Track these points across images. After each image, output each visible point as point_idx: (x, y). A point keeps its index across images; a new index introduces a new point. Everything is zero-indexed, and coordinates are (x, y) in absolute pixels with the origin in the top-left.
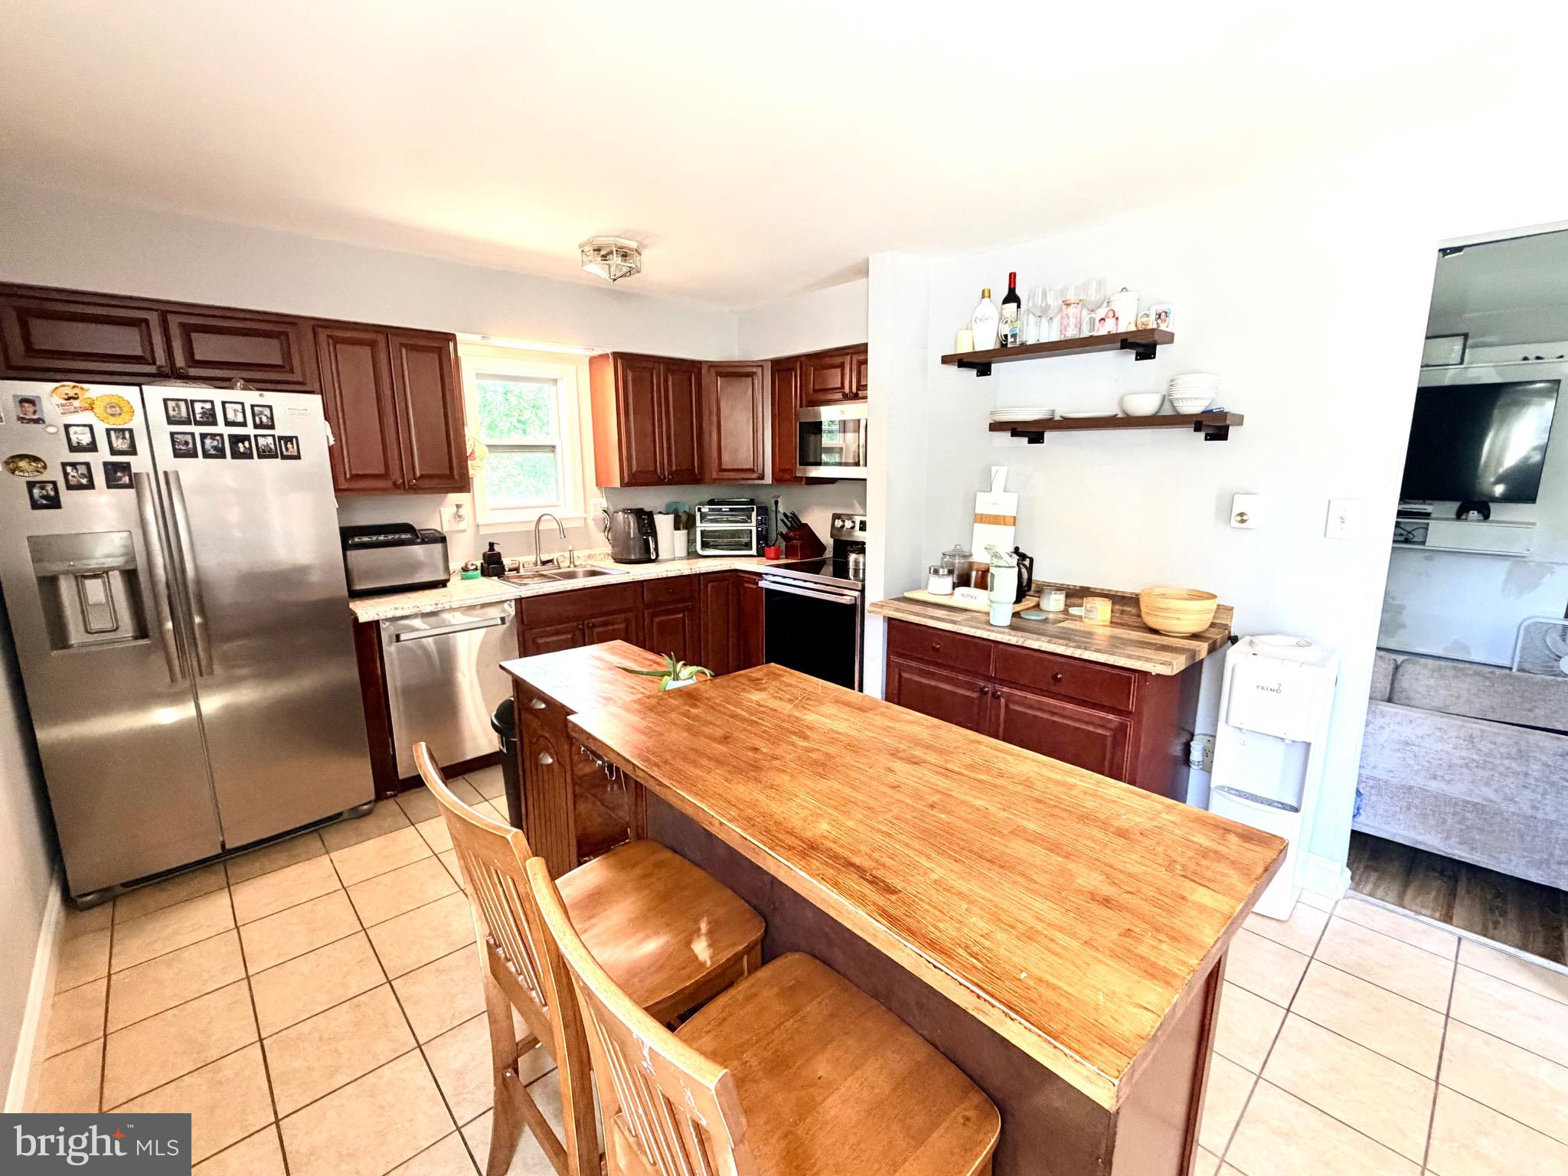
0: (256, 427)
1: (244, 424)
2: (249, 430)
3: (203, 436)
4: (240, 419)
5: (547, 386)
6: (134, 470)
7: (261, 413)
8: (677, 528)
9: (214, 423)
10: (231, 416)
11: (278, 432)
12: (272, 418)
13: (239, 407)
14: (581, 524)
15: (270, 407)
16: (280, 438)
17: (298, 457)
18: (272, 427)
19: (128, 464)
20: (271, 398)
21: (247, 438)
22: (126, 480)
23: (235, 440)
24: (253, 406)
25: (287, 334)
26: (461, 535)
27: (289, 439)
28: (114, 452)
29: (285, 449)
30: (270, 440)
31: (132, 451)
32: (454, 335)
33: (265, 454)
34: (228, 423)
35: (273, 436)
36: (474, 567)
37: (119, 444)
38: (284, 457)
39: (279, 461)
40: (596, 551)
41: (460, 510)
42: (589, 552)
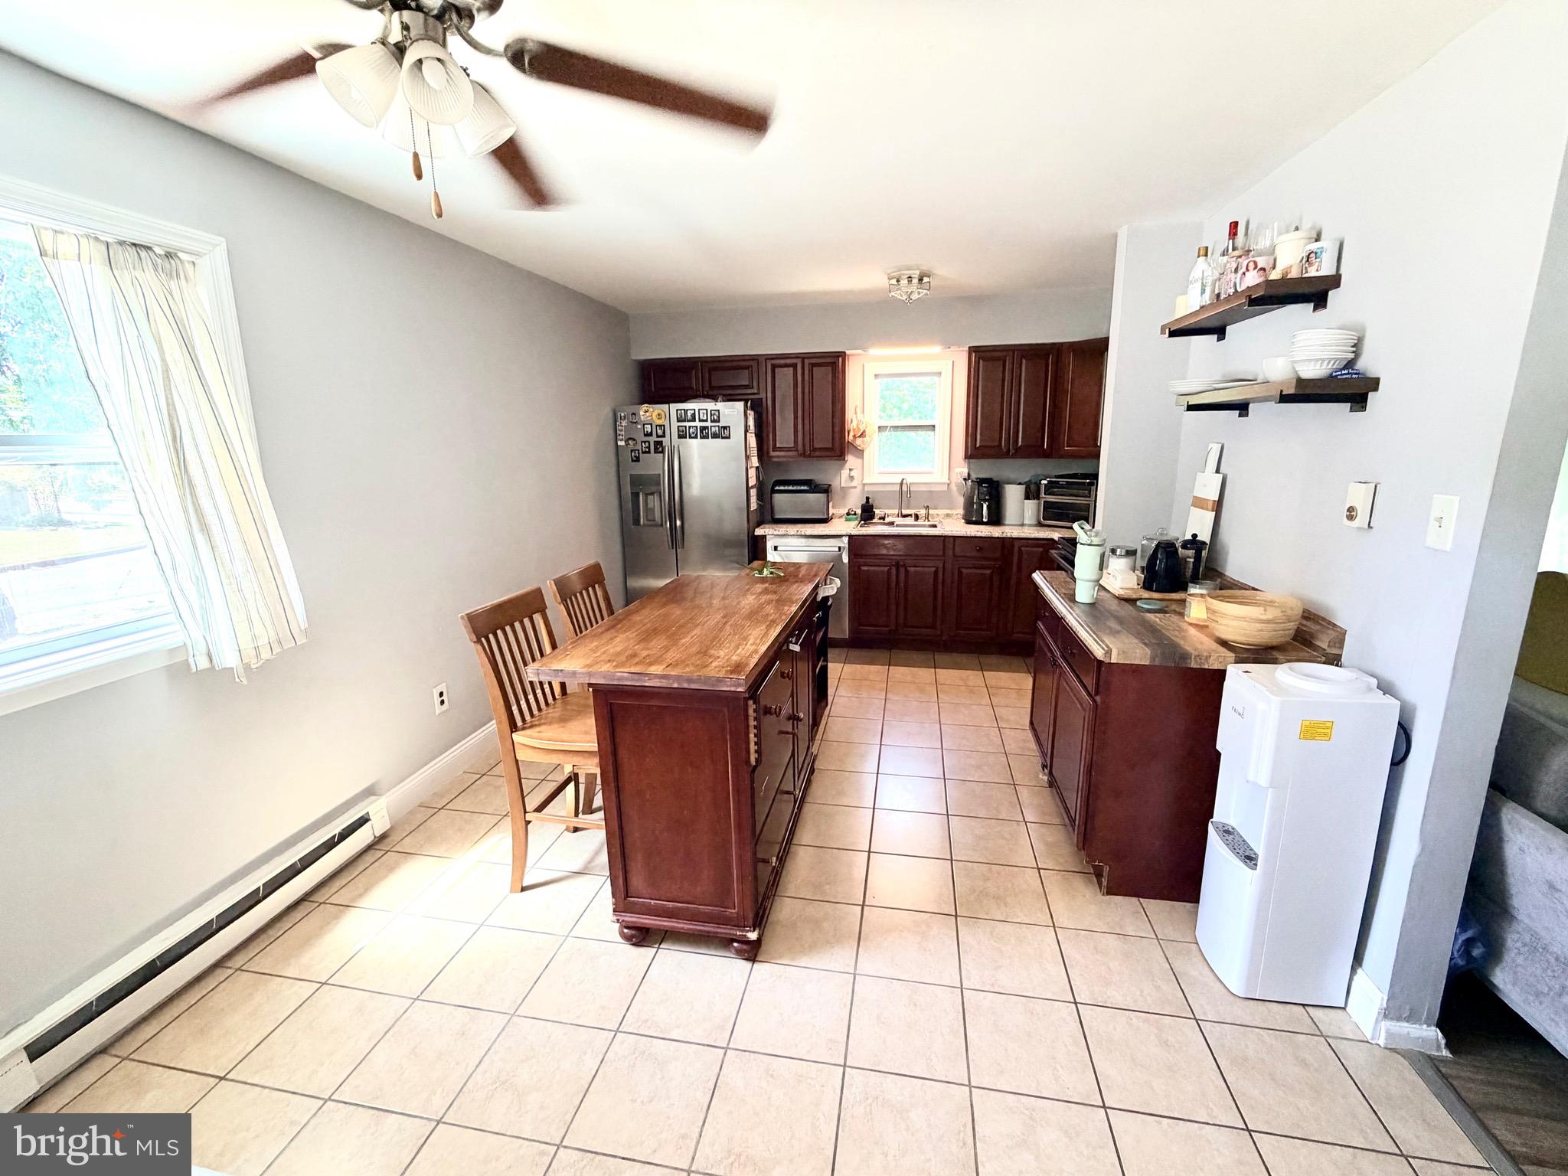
0: (712, 421)
1: (706, 421)
2: (708, 424)
3: (690, 427)
4: (705, 418)
5: (935, 378)
6: (664, 445)
7: (714, 414)
8: (1027, 497)
9: (695, 421)
10: (701, 417)
11: (721, 424)
12: (719, 417)
13: (705, 411)
14: (945, 488)
15: (719, 411)
16: (722, 427)
17: (729, 437)
18: (719, 421)
19: (662, 442)
20: (720, 405)
21: (707, 427)
22: (661, 449)
23: (703, 428)
24: (711, 411)
25: (751, 366)
26: (852, 490)
27: (725, 428)
28: (658, 436)
29: (723, 433)
30: (717, 428)
31: (664, 436)
32: (845, 352)
33: (715, 436)
34: (700, 421)
35: (719, 426)
36: (853, 513)
37: (660, 432)
38: (723, 438)
39: (720, 440)
40: (954, 512)
41: (851, 472)
42: (949, 512)
